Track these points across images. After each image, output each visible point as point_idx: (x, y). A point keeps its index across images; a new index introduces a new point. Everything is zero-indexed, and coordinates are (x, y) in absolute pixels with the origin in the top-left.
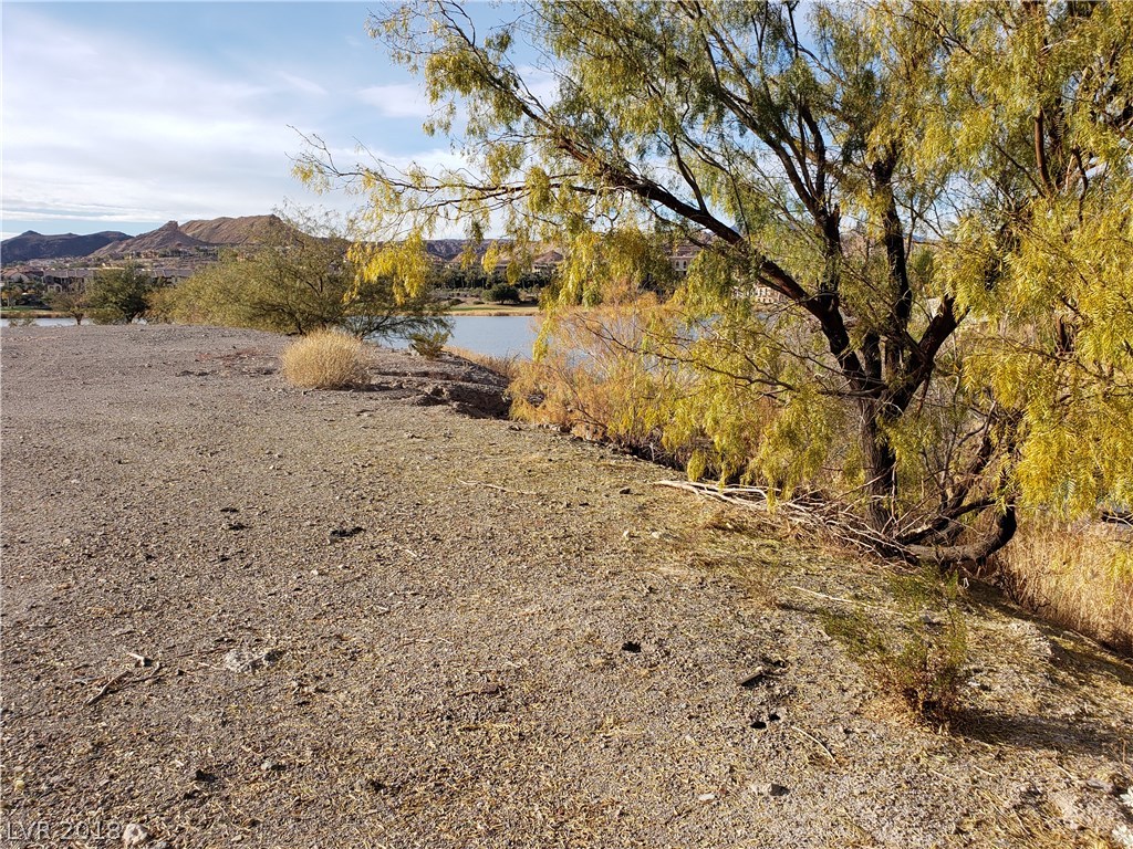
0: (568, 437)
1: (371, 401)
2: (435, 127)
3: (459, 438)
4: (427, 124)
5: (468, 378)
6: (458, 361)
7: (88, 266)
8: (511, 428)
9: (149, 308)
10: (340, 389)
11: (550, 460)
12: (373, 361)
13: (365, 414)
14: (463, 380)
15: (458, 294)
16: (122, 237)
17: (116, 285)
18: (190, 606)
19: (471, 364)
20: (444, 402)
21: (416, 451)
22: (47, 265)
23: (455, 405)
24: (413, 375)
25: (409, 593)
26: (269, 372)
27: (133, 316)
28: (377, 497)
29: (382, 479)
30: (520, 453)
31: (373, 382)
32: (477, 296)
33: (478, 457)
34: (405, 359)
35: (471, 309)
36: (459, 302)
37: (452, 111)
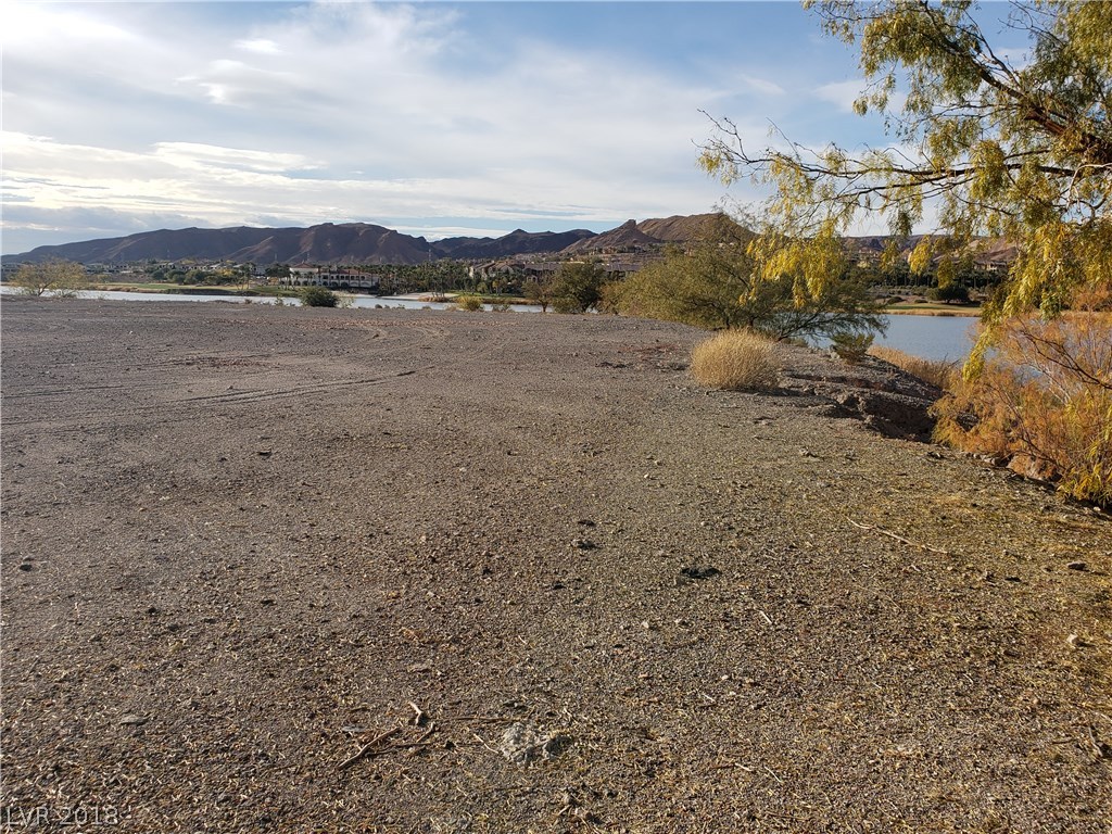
0: (1003, 474)
1: (775, 408)
2: (868, 104)
3: (863, 461)
4: (860, 102)
5: (891, 387)
6: (882, 366)
7: (559, 260)
8: (931, 455)
9: (601, 299)
10: (746, 391)
11: (975, 505)
12: (787, 363)
13: (764, 422)
14: (884, 389)
15: (900, 292)
16: (589, 234)
17: (576, 278)
18: (500, 644)
19: (896, 370)
20: (856, 415)
21: (808, 473)
22: (527, 259)
23: (868, 419)
24: (828, 380)
25: (748, 680)
26: (682, 368)
27: (587, 306)
28: (747, 530)
29: (760, 506)
30: (936, 490)
31: (781, 386)
32: (920, 295)
33: (881, 490)
34: (823, 361)
35: (912, 308)
36: (899, 300)
37: (891, 84)
